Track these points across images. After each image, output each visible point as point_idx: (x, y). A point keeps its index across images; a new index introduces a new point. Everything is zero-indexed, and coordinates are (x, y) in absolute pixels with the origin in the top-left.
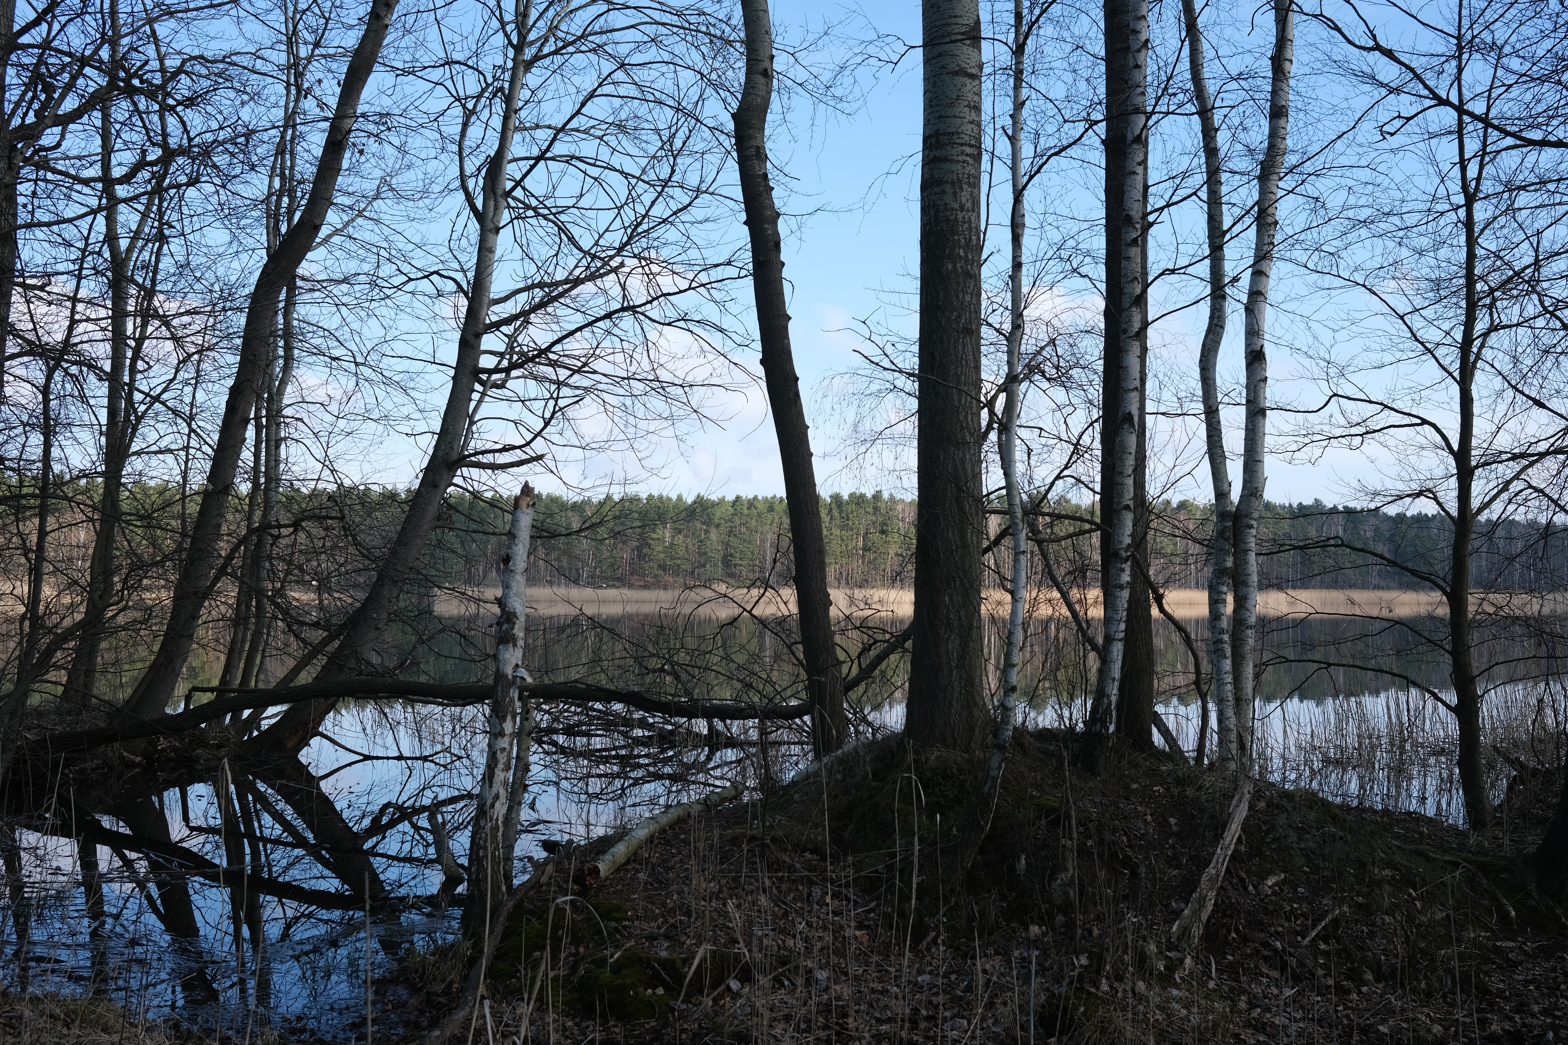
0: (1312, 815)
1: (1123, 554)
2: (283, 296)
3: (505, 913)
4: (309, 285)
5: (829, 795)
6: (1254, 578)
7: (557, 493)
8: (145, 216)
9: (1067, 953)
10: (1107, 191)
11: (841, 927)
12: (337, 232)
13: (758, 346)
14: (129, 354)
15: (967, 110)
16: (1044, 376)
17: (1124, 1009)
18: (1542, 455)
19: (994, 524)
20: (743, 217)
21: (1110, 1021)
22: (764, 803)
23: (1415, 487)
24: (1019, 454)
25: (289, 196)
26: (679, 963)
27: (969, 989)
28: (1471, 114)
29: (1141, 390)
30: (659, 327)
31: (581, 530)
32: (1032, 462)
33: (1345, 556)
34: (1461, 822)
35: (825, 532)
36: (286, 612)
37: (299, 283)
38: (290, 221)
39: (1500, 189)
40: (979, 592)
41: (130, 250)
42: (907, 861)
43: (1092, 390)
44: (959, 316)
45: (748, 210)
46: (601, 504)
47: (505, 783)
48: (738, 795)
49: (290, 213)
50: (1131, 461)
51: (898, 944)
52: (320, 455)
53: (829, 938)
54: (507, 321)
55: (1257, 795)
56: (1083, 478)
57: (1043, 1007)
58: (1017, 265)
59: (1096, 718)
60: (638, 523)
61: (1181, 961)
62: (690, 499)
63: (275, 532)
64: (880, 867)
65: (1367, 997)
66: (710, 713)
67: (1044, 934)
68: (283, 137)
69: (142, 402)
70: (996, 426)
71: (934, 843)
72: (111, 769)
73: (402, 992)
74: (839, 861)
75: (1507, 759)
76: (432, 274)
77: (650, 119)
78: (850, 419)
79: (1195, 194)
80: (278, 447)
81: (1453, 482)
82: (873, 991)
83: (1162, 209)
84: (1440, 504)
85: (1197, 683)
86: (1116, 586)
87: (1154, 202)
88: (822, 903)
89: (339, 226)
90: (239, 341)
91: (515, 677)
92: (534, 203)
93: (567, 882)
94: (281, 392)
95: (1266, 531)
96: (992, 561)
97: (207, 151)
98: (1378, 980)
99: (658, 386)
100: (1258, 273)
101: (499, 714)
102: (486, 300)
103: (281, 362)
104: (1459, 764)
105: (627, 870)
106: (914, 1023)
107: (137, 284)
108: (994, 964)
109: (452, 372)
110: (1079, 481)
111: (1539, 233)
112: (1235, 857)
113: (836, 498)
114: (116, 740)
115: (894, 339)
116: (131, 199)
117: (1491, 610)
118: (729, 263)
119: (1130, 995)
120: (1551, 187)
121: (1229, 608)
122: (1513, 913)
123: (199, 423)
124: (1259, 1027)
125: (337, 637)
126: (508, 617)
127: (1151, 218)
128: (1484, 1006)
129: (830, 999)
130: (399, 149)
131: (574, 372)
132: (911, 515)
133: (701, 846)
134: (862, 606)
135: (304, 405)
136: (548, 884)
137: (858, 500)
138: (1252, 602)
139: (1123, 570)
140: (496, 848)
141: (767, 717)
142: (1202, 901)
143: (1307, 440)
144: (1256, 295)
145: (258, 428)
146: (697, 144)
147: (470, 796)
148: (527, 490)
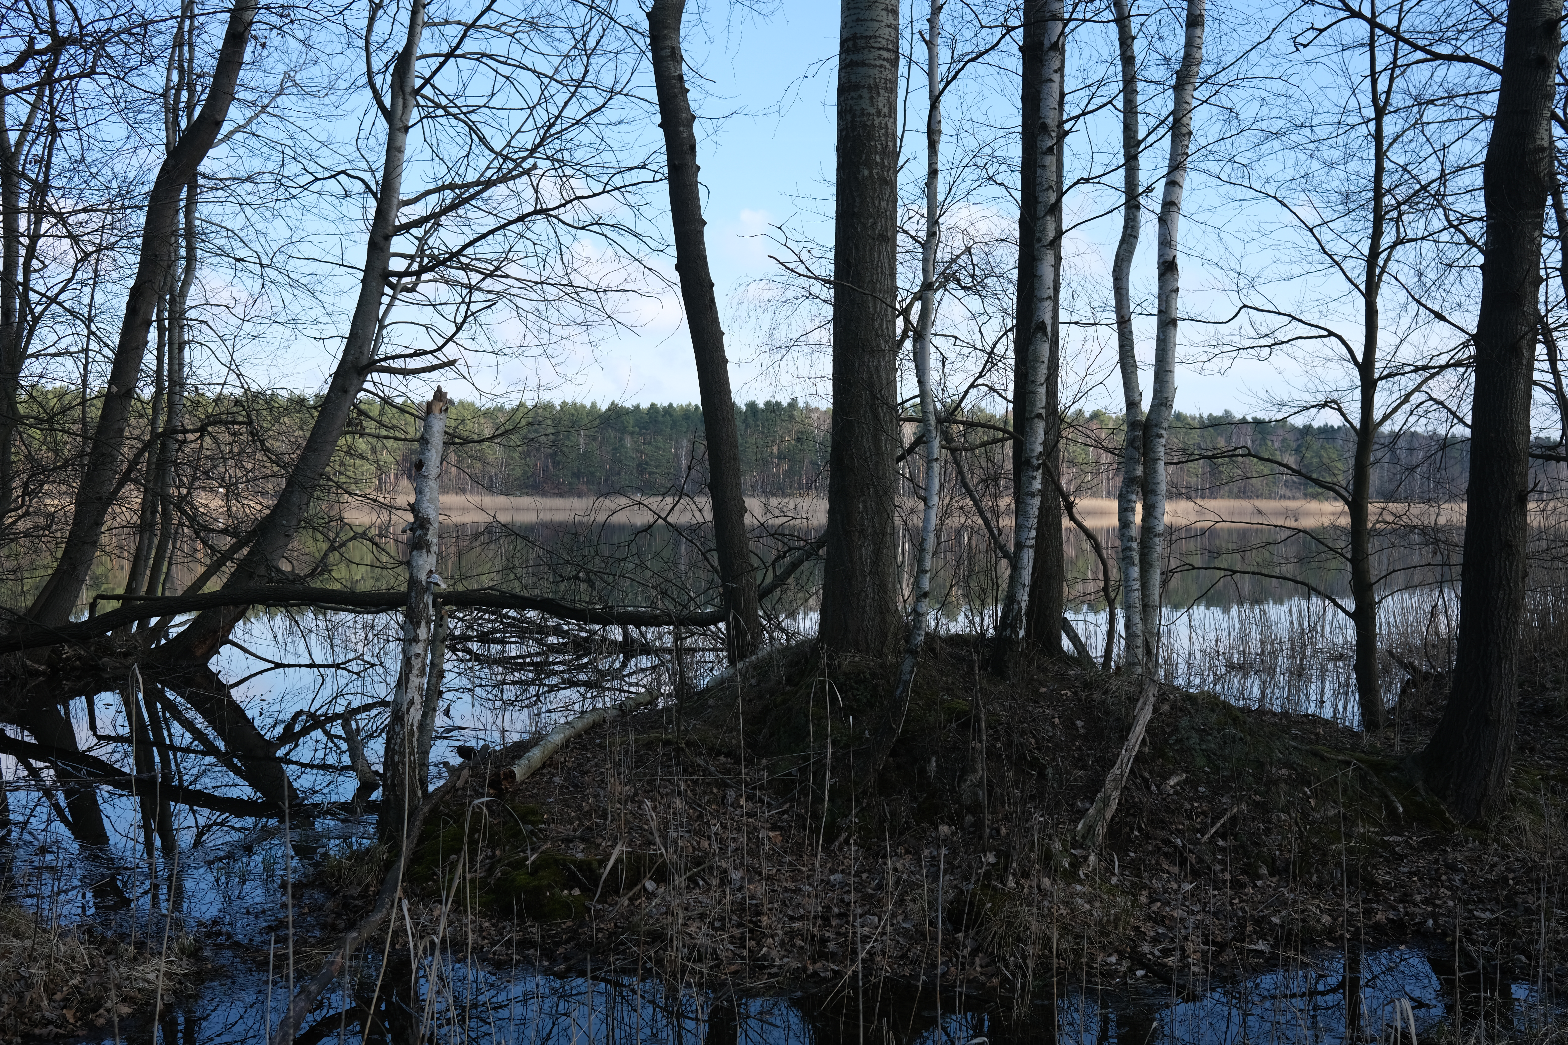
0: (1214, 718)
1: (1035, 462)
2: (184, 195)
3: (421, 817)
4: (211, 184)
5: (743, 699)
6: (1163, 487)
7: (470, 399)
8: (34, 107)
9: (975, 852)
10: (1023, 99)
11: (755, 829)
12: (239, 129)
13: (673, 251)
14: (23, 251)
15: (884, 13)
16: (959, 284)
17: (1030, 904)
18: (1442, 368)
19: (909, 431)
20: (658, 119)
21: (1016, 916)
22: (679, 708)
23: (1321, 398)
24: (934, 361)
25: (189, 90)
26: (595, 864)
27: (880, 887)
28: (1382, 27)
29: (1055, 299)
30: (573, 231)
31: (494, 437)
32: (947, 371)
33: (1255, 466)
34: (1356, 724)
35: (740, 441)
36: (192, 519)
37: (201, 181)
38: (190, 116)
39: (1410, 102)
40: (892, 499)
41: (20, 143)
42: (820, 764)
43: (1006, 299)
44: (875, 223)
45: (663, 112)
46: (515, 411)
47: (420, 689)
48: (653, 701)
49: (190, 107)
50: (1043, 370)
51: (810, 844)
52: (226, 359)
53: (743, 839)
54: (418, 223)
55: (1162, 698)
56: (997, 387)
57: (952, 903)
58: (933, 173)
59: (1006, 624)
60: (551, 431)
61: (1086, 858)
62: (604, 406)
63: (180, 437)
64: (794, 770)
65: (1262, 891)
66: (624, 621)
67: (953, 834)
68: (180, 28)
69: (38, 304)
70: (911, 334)
71: (847, 746)
72: (14, 678)
73: (318, 896)
74: (753, 764)
75: (1401, 664)
76: (339, 173)
77: (563, 16)
78: (766, 328)
79: (1110, 102)
80: (181, 350)
81: (1357, 394)
82: (786, 890)
83: (1078, 117)
84: (1343, 414)
85: (1105, 589)
86: (1027, 494)
87: (1071, 110)
88: (736, 805)
89: (242, 123)
90: (139, 241)
91: (429, 583)
92: (444, 101)
93: (483, 787)
94: (183, 294)
95: (1177, 442)
96: (907, 470)
97: (100, 41)
98: (1272, 874)
99: (572, 291)
100: (1172, 184)
101: (413, 619)
102: (395, 202)
103: (183, 262)
104: (1356, 668)
105: (543, 775)
106: (826, 920)
107: (29, 180)
108: (904, 863)
109: (361, 275)
110: (992, 389)
111: (1444, 148)
112: (1139, 758)
113: (752, 406)
114: (19, 649)
115: (810, 245)
116: (21, 90)
117: (1390, 519)
118: (644, 167)
119: (1036, 891)
120: (1459, 101)
121: (1138, 518)
122: (1401, 810)
123: (98, 324)
124: (1159, 920)
125: (246, 544)
126: (421, 523)
127: (1067, 127)
128: (1370, 897)
129: (744, 898)
130: (303, 42)
131: (487, 276)
132: (827, 424)
133: (617, 750)
134: (777, 513)
135: (208, 308)
136: (464, 789)
137: (773, 408)
138: (1160, 511)
139: (1035, 478)
140: (411, 753)
141: (682, 624)
142: (1106, 800)
143: (1217, 351)
144: (1169, 205)
145: (161, 331)
146: (611, 43)
147: (383, 703)
148: (439, 395)
